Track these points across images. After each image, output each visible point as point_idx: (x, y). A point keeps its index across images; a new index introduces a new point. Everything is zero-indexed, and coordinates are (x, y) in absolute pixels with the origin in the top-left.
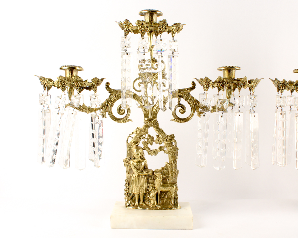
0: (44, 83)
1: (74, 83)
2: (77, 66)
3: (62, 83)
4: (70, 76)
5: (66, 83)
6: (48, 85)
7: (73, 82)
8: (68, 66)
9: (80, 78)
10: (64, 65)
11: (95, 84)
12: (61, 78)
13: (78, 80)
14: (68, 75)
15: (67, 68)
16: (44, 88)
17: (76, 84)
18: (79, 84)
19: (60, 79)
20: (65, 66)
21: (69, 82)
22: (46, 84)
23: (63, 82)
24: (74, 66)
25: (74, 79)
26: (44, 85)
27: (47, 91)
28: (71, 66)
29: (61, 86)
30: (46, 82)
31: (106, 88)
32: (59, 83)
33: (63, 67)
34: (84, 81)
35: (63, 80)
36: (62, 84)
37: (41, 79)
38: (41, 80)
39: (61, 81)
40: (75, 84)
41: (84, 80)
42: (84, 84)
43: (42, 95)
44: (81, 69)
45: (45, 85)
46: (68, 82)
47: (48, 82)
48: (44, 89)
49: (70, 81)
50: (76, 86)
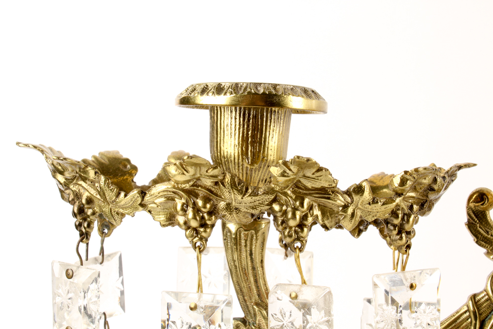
0: (78, 196)
1: (276, 207)
2: (293, 90)
3: (200, 203)
4: (244, 153)
5: (222, 204)
6: (106, 209)
7: (275, 200)
8: (236, 87)
9: (320, 169)
10: (212, 80)
11: (411, 208)
12: (191, 170)
13: (309, 185)
14: (231, 146)
15: (224, 99)
16: (78, 226)
17: (295, 209)
18: (311, 208)
19: (187, 177)
20: (219, 89)
21: (247, 199)
22: (90, 201)
23: (206, 200)
24: (275, 86)
25: (282, 179)
26: (81, 211)
27: (102, 233)
28: (257, 85)
29: (194, 224)
30: (93, 192)
31: (471, 226)
32: (179, 203)
33: (204, 90)
34: (348, 193)
35: (208, 182)
36: (197, 210)
37: (62, 173)
38: (61, 178)
39: (190, 193)
40: (285, 213)
41: (343, 186)
42: (345, 207)
43: (69, 276)
44: (313, 103)
45: (89, 212)
46: (234, 198)
47: (102, 193)
48: (82, 234)
49: (255, 194)
50: (292, 223)
